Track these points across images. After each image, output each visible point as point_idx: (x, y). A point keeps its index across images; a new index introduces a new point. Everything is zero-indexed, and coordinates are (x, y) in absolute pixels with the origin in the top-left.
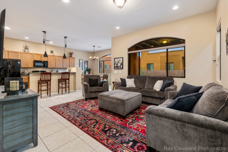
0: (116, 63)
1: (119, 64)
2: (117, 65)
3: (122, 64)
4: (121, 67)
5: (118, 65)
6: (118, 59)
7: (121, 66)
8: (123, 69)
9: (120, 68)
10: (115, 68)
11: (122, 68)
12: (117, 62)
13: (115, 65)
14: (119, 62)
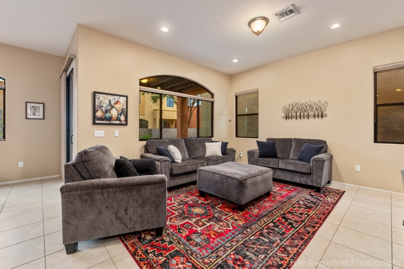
0: (104, 109)
1: (114, 113)
2: (106, 112)
3: (125, 112)
4: (120, 120)
5: (108, 115)
6: (111, 98)
7: (122, 118)
8: (126, 124)
9: (118, 122)
10: (97, 122)
11: (124, 123)
12: (105, 105)
13: (99, 114)
14: (112, 107)
